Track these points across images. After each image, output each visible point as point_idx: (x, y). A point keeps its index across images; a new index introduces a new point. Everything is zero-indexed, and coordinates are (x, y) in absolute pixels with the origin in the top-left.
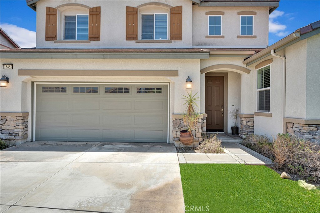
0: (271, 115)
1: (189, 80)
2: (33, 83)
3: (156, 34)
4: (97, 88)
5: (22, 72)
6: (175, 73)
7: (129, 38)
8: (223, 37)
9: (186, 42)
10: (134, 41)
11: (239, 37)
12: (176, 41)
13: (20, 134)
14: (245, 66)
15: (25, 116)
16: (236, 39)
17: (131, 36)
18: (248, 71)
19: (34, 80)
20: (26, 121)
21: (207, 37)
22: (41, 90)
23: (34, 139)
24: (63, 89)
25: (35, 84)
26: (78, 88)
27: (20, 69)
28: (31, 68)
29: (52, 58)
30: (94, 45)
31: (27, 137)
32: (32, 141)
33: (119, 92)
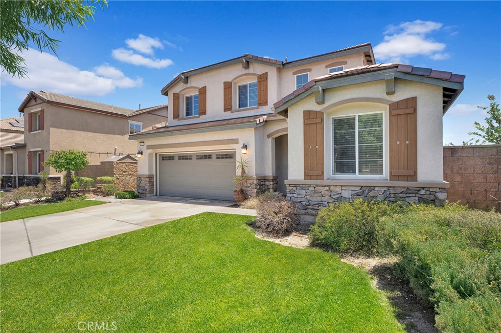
1: (245, 147)
2: (156, 154)
3: (249, 102)
4: (191, 156)
5: (148, 147)
6: (236, 141)
7: (226, 110)
9: (271, 106)
10: (230, 112)
12: (263, 107)
13: (148, 190)
15: (151, 177)
17: (228, 108)
19: (157, 152)
20: (152, 181)
22: (161, 158)
23: (158, 195)
24: (173, 158)
25: (158, 154)
26: (181, 157)
27: (148, 145)
28: (153, 144)
30: (201, 119)
31: (153, 193)
32: (156, 195)
33: (205, 158)
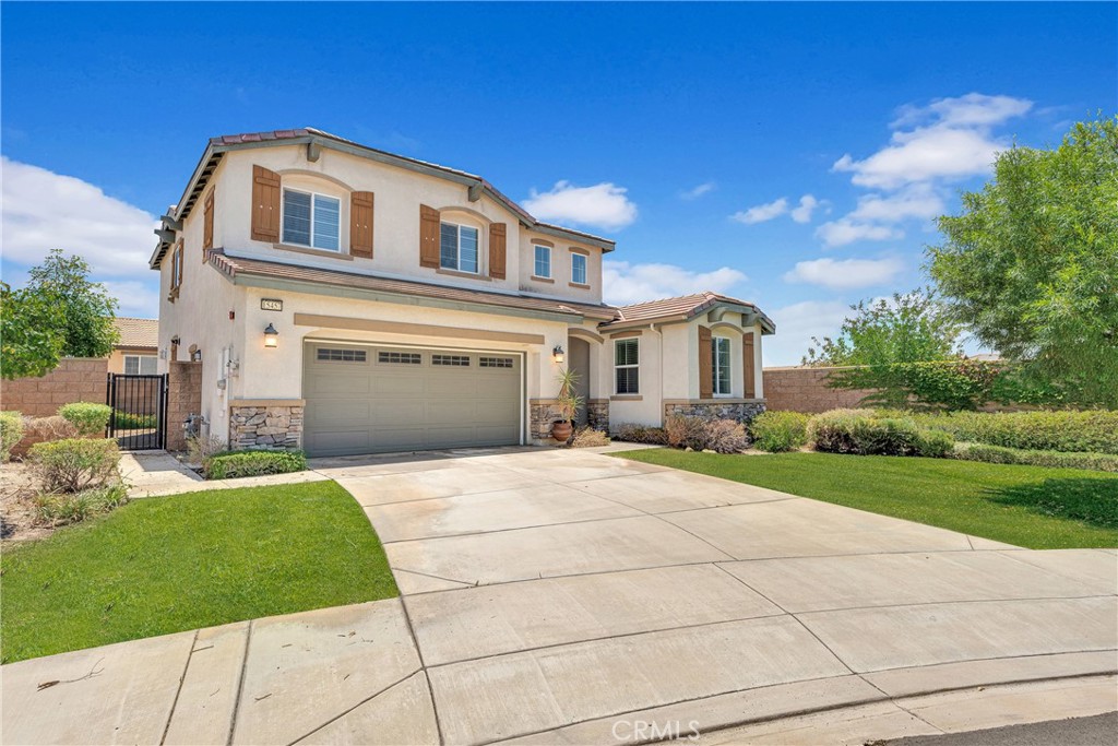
0: (641, 398)
3: (461, 261)
4: (418, 356)
5: (300, 319)
6: (540, 340)
8: (552, 281)
9: (511, 283)
10: (434, 270)
11: (571, 285)
12: (497, 280)
13: (299, 443)
14: (598, 333)
16: (568, 288)
17: (430, 260)
18: (602, 341)
21: (533, 278)
24: (360, 356)
26: (386, 355)
27: (298, 312)
28: (321, 313)
29: (377, 300)
30: (359, 265)
33: (454, 363)
